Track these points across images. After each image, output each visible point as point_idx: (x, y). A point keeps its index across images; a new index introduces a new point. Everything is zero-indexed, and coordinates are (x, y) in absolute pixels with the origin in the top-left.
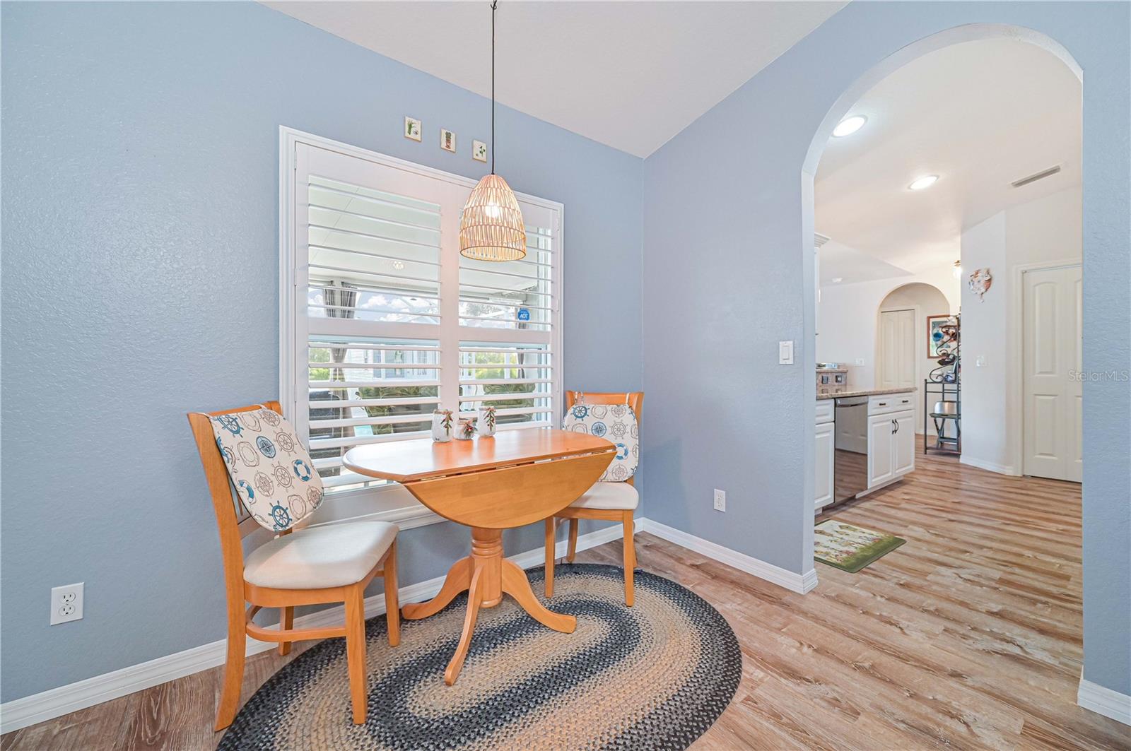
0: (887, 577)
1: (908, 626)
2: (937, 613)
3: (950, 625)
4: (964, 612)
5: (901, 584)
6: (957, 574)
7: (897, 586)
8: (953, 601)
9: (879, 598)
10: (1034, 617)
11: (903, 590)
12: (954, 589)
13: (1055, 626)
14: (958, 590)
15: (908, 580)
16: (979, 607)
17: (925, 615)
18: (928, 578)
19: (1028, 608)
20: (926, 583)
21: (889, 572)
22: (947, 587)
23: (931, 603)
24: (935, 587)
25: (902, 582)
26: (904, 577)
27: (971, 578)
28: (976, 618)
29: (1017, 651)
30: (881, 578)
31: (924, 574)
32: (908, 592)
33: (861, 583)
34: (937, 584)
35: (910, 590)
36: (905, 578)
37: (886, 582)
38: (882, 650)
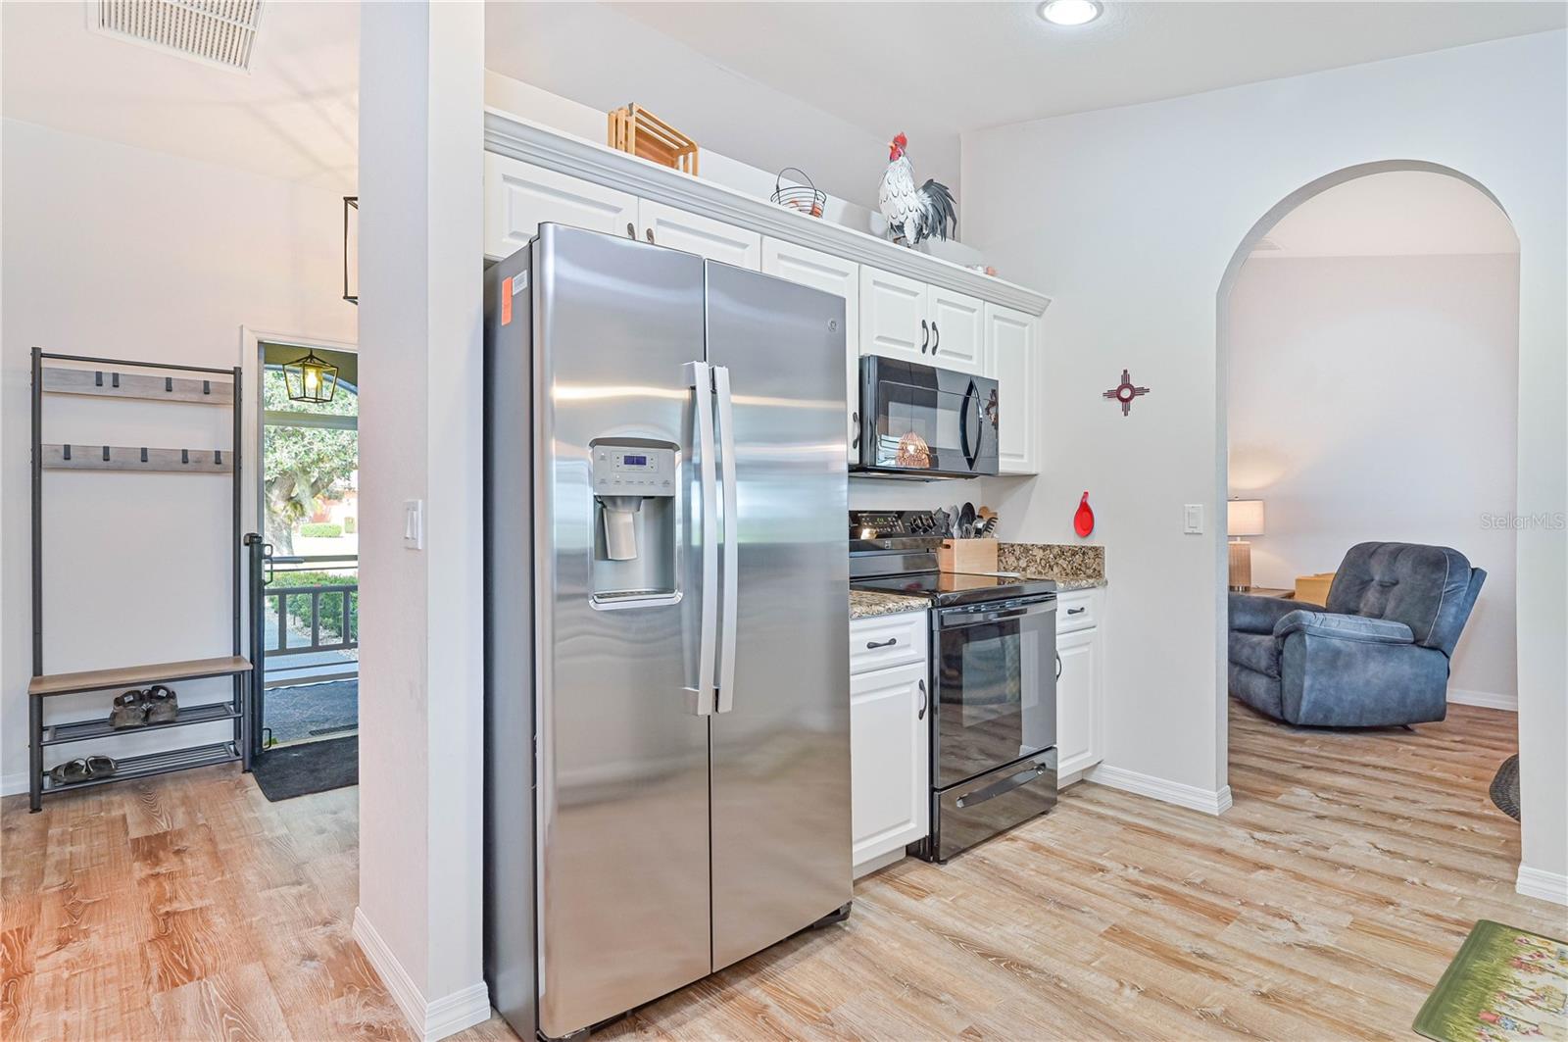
0: (1417, 916)
1: (1370, 851)
2: (1336, 866)
3: (1323, 854)
4: (1303, 869)
5: (1392, 904)
6: (1300, 929)
7: (1397, 901)
8: (1314, 881)
9: (1416, 880)
10: (1218, 866)
11: (1385, 894)
12: (1311, 899)
13: (1200, 857)
14: (1303, 898)
15: (1381, 913)
16: (1281, 874)
17: (1350, 863)
18: (1350, 918)
19: (1216, 876)
20: (1353, 908)
21: (1419, 928)
22: (1319, 902)
23: (1344, 878)
24: (1339, 901)
25: (1391, 907)
26: (1390, 918)
27: (1277, 923)
28: (1289, 863)
29: (1257, 835)
30: (1427, 915)
31: (1356, 926)
32: (1381, 892)
33: (1454, 903)
34: (1334, 908)
35: (1375, 894)
36: (1387, 915)
37: (1416, 906)
38: (1390, 830)
